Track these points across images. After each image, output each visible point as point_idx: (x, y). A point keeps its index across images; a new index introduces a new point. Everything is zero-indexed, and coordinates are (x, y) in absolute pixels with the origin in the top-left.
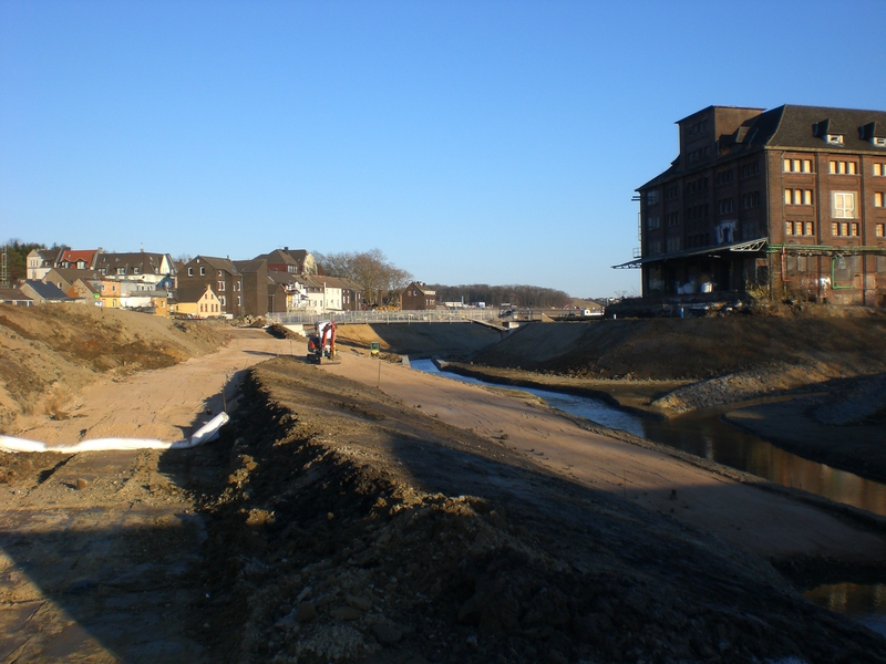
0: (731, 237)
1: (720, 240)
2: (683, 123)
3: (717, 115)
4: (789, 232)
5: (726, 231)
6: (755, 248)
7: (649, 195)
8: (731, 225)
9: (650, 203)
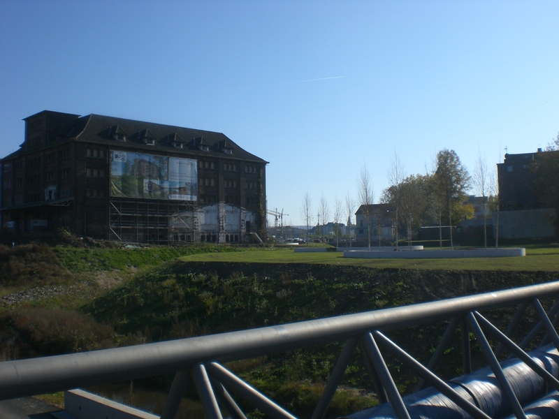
0: (53, 197)
1: (47, 198)
2: (27, 120)
4: (88, 195)
5: (51, 192)
6: (66, 204)
7: (5, 166)
8: (53, 188)
9: (5, 171)
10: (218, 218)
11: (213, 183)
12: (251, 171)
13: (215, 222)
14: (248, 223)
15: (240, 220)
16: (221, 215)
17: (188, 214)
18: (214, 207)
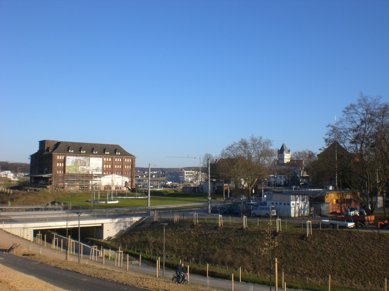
2: (40, 142)
3: (46, 142)
4: (58, 173)
6: (49, 176)
8: (47, 169)
10: (112, 180)
11: (110, 167)
12: (128, 161)
13: (111, 182)
14: (126, 182)
15: (122, 181)
16: (113, 179)
17: (98, 179)
18: (111, 176)
